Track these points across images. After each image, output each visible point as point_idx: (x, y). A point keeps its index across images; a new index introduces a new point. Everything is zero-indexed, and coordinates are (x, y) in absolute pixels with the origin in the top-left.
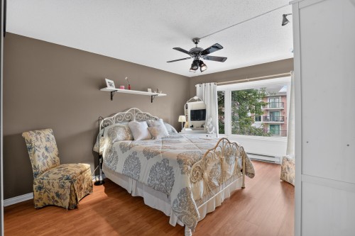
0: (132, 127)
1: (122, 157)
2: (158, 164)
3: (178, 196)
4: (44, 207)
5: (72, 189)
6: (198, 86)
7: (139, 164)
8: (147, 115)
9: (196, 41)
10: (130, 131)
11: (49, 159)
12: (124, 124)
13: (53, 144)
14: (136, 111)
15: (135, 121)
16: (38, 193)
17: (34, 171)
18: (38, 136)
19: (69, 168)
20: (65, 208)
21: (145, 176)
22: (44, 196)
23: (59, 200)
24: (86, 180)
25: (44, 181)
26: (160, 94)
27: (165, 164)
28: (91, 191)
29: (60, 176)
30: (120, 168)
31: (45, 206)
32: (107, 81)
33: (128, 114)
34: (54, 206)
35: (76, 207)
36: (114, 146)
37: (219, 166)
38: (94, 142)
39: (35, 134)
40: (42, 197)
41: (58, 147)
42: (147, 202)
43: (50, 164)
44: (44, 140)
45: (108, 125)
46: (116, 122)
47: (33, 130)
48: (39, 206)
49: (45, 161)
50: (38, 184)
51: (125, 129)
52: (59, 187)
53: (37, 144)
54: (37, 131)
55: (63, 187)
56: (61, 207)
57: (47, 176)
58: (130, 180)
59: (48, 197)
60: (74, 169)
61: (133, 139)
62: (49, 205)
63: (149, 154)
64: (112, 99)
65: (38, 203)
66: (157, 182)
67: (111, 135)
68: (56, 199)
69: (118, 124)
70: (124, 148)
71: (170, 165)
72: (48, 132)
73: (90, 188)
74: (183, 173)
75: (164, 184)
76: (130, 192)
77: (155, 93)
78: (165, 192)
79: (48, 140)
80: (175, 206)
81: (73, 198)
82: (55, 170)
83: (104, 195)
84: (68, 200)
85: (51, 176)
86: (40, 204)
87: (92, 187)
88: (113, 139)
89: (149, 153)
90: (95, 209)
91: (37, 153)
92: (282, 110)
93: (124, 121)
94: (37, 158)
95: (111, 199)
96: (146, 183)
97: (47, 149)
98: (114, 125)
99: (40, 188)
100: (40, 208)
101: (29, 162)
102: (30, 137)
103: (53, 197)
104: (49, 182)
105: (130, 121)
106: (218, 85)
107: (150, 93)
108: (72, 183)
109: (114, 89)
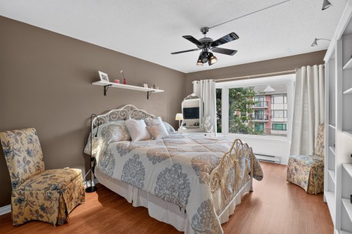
0: (129, 126)
1: (121, 161)
2: (167, 170)
3: (198, 211)
4: (25, 223)
5: (61, 200)
6: (195, 82)
7: (142, 170)
8: (143, 113)
9: (205, 31)
10: (127, 130)
11: (31, 165)
12: (120, 123)
13: (37, 146)
14: (132, 109)
15: (130, 119)
16: (18, 206)
17: (12, 180)
18: (18, 138)
19: (57, 175)
20: (52, 224)
21: (150, 184)
22: (26, 210)
23: (44, 215)
24: (77, 188)
25: (26, 192)
26: (157, 90)
27: (176, 170)
28: (82, 200)
29: (46, 185)
30: (117, 173)
31: (27, 222)
32: (101, 73)
33: (122, 111)
34: (38, 221)
35: (66, 222)
36: (110, 147)
37: (234, 170)
38: (85, 143)
39: (14, 135)
40: (23, 211)
41: (42, 150)
42: (151, 214)
43: (33, 170)
44: (25, 141)
45: (101, 123)
46: (110, 120)
47: (12, 130)
48: (19, 223)
49: (27, 167)
50: (17, 196)
51: (121, 128)
52: (45, 199)
53: (17, 146)
54: (16, 131)
55: (49, 198)
56: (46, 223)
57: (30, 186)
58: (130, 187)
59: (31, 211)
60: (63, 176)
61: (130, 140)
62: (32, 221)
63: (155, 158)
64: (105, 94)
65: (17, 220)
66: (167, 192)
67: (106, 135)
68: (41, 212)
69: (112, 123)
70: (122, 151)
71: (183, 172)
72: (31, 132)
73: (81, 197)
74: (201, 182)
75: (176, 194)
76: (130, 202)
77: (152, 89)
78: (179, 204)
79: (31, 141)
80: (196, 223)
81: (63, 212)
82: (40, 178)
83: (98, 205)
84: (56, 215)
85: (34, 185)
86: (20, 220)
87: (84, 195)
88: (108, 140)
89: (155, 156)
90: (88, 223)
91: (16, 157)
92: (266, 109)
93: (119, 119)
94: (16, 164)
95: (107, 209)
96: (153, 192)
97: (29, 153)
98: (108, 123)
99: (20, 201)
100: (20, 225)
101: (6, 169)
102: (8, 138)
103: (37, 211)
104: (31, 194)
105: (125, 119)
106: (216, 82)
107: (146, 88)
108: (61, 193)
109: (108, 83)
